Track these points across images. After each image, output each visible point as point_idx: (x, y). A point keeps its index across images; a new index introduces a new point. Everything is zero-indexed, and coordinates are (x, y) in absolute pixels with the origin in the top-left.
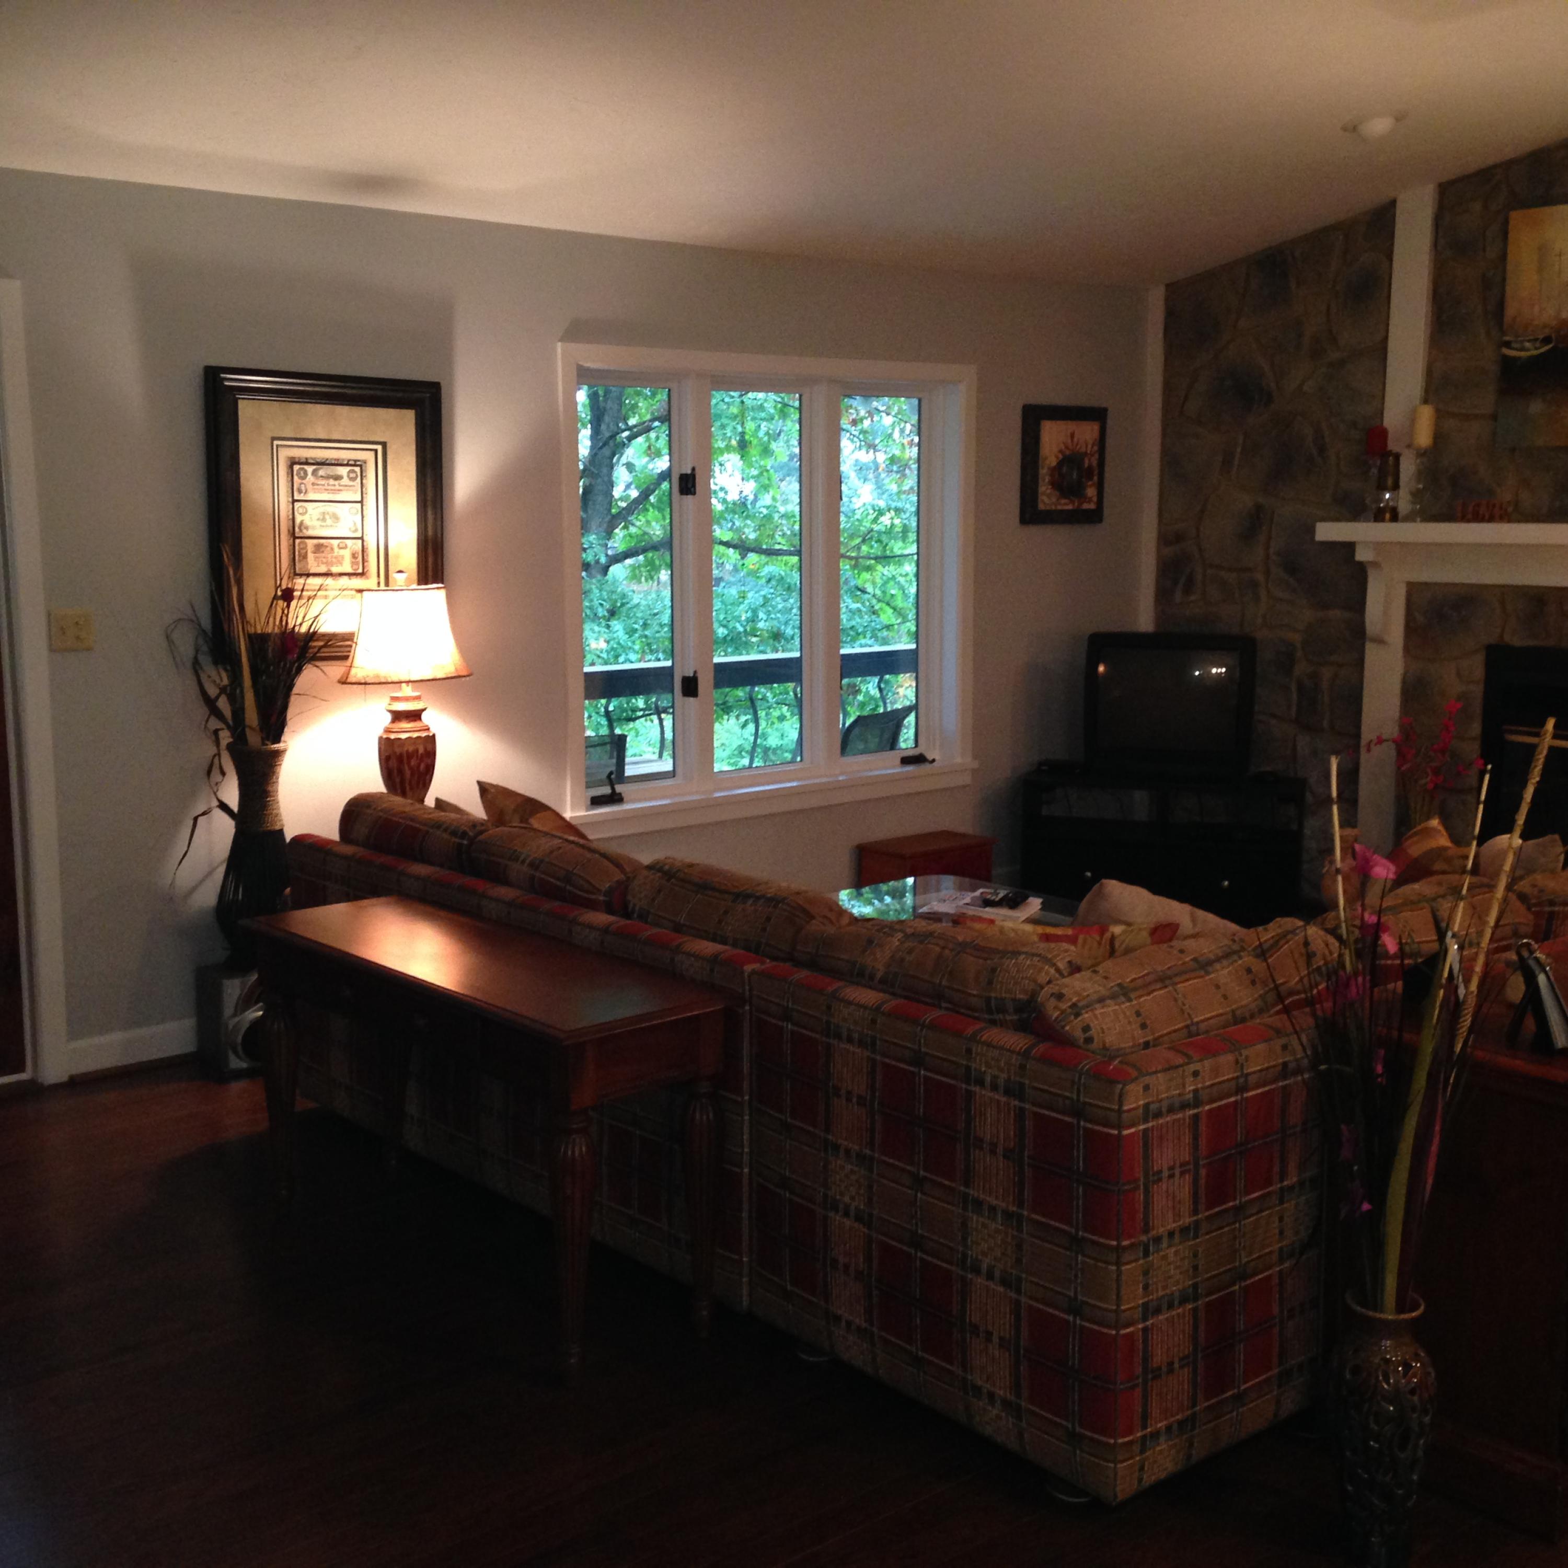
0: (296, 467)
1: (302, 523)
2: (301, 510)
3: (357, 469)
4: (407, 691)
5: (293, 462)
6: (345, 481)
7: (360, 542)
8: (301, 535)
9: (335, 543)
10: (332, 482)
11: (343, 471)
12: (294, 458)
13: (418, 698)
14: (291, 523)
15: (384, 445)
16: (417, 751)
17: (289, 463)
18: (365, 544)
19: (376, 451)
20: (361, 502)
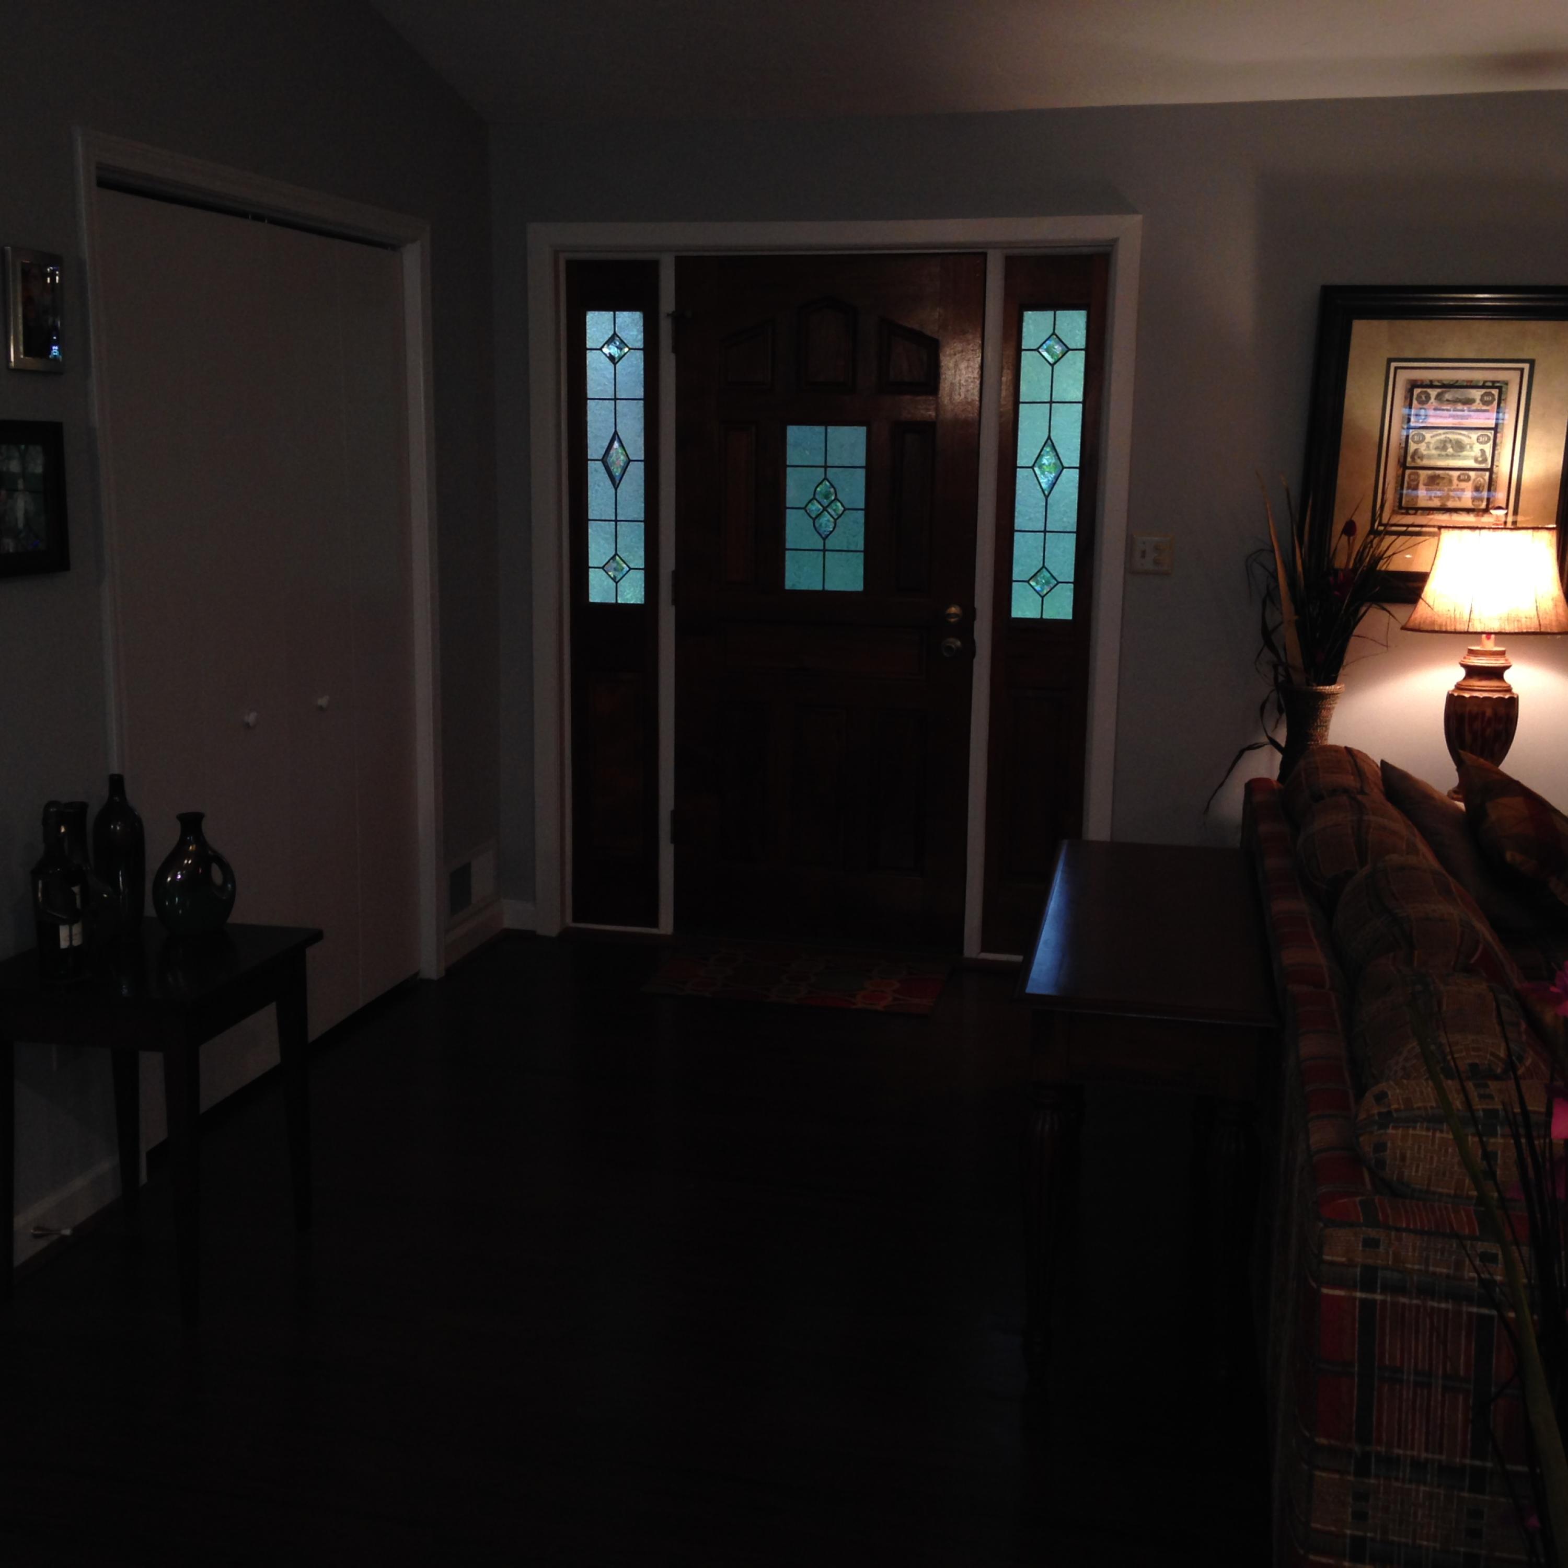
0: (1417, 391)
1: (1416, 451)
2: (1416, 438)
3: (1495, 392)
4: (1490, 645)
5: (1413, 385)
6: (1477, 405)
7: (1487, 474)
8: (1413, 465)
9: (1455, 474)
10: (1460, 407)
11: (1477, 394)
12: (1416, 381)
13: (1502, 653)
14: (1402, 451)
15: (1532, 362)
16: (1484, 713)
17: (1409, 387)
18: (1494, 476)
19: (1522, 370)
20: (1496, 429)
